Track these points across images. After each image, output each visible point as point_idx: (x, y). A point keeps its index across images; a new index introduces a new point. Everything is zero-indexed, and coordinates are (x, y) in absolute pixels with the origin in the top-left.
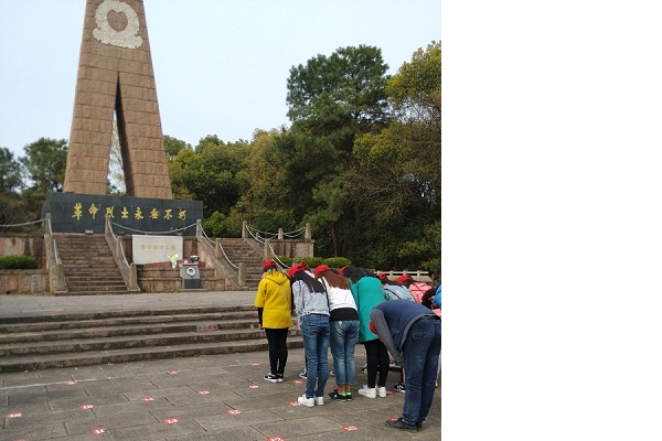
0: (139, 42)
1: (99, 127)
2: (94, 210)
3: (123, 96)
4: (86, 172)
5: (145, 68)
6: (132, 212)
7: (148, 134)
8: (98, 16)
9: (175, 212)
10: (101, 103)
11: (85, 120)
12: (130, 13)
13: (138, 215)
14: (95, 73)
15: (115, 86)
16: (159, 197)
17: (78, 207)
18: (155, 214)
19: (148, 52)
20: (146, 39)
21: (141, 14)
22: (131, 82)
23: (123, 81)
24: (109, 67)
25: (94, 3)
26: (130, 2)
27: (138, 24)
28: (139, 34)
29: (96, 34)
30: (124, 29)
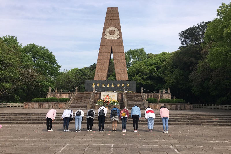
0: (119, 37)
2: (98, 85)
4: (100, 74)
6: (111, 85)
8: (106, 32)
9: (126, 85)
10: (106, 55)
12: (116, 30)
13: (113, 86)
15: (110, 50)
16: (123, 80)
18: (118, 85)
20: (121, 36)
21: (120, 30)
22: (115, 48)
23: (113, 48)
24: (109, 45)
25: (105, 29)
26: (116, 27)
27: (118, 32)
28: (119, 35)
29: (105, 37)
30: (114, 34)
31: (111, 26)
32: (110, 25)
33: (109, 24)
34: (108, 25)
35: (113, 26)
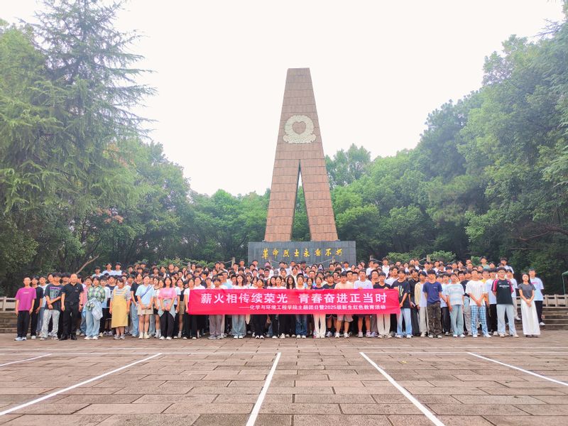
0: (314, 138)
4: (276, 227)
5: (318, 154)
6: (301, 252)
7: (320, 197)
8: (286, 127)
9: (333, 250)
12: (307, 121)
13: (306, 254)
14: (284, 163)
16: (327, 240)
17: (265, 251)
18: (318, 253)
19: (320, 143)
20: (318, 135)
21: (315, 121)
22: (308, 164)
23: (302, 165)
24: (294, 158)
25: (284, 120)
26: (308, 114)
27: (313, 127)
28: (313, 133)
29: (285, 139)
30: (303, 132)
31: (296, 113)
32: (294, 111)
33: (293, 107)
34: (289, 110)
35: (301, 111)
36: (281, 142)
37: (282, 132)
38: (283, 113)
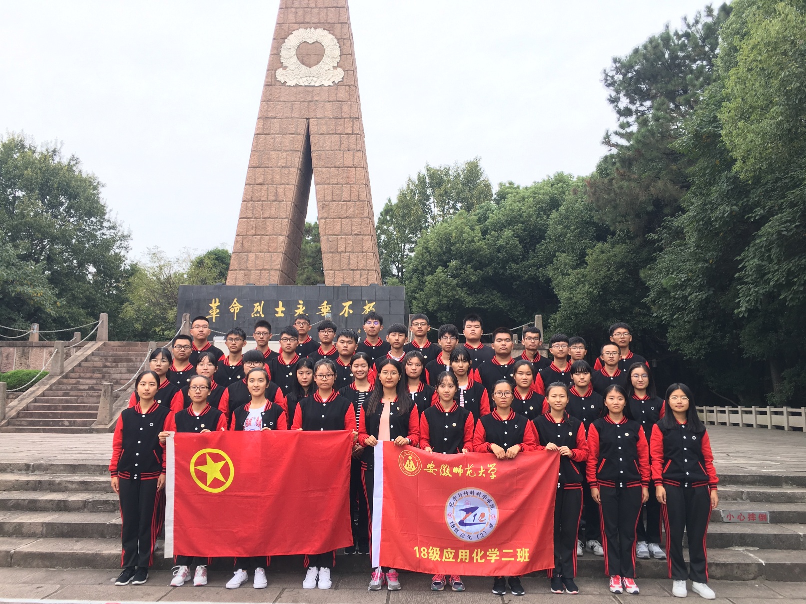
0: (339, 75)
1: (276, 194)
2: (236, 307)
3: (313, 149)
5: (346, 108)
6: (291, 308)
8: (283, 53)
9: (358, 305)
10: (282, 163)
11: (256, 187)
12: (328, 40)
14: (276, 125)
15: (301, 139)
17: (215, 304)
18: (325, 310)
19: (354, 87)
20: (350, 71)
22: (324, 129)
23: (312, 130)
24: (295, 115)
25: (280, 38)
26: (329, 27)
27: (338, 53)
28: (339, 65)
29: (280, 75)
30: (318, 62)
31: (305, 24)
32: (300, 19)
33: (300, 12)
34: (291, 18)
35: (316, 21)
36: (271, 83)
37: (276, 62)
38: (279, 24)
